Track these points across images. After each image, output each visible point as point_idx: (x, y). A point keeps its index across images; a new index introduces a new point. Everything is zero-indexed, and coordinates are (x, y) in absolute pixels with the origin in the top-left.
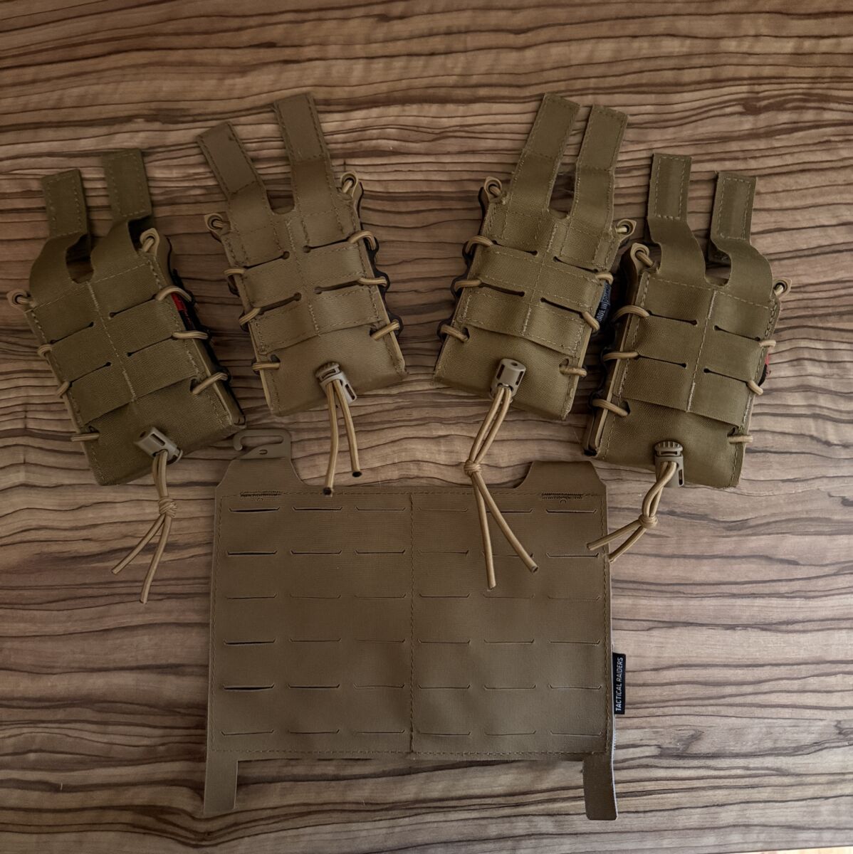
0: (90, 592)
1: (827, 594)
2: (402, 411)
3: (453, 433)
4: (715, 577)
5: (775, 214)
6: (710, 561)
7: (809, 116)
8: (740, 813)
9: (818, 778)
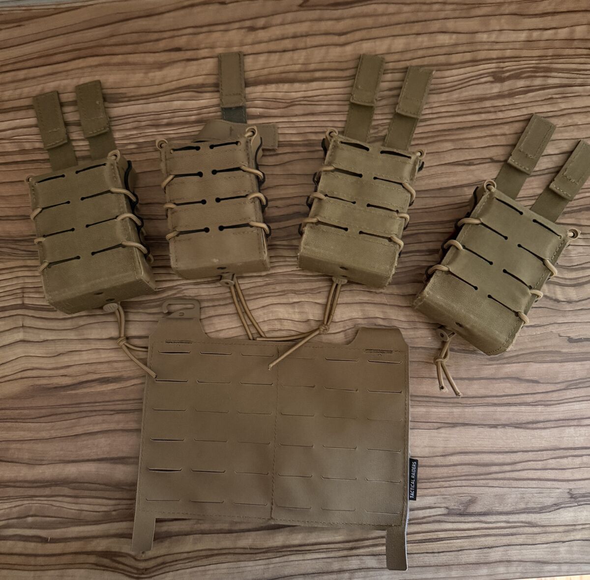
0: (66, 410)
1: (560, 402)
2: (269, 286)
3: (303, 300)
4: (482, 392)
6: (478, 381)
7: (538, 82)
8: (503, 553)
9: (557, 528)
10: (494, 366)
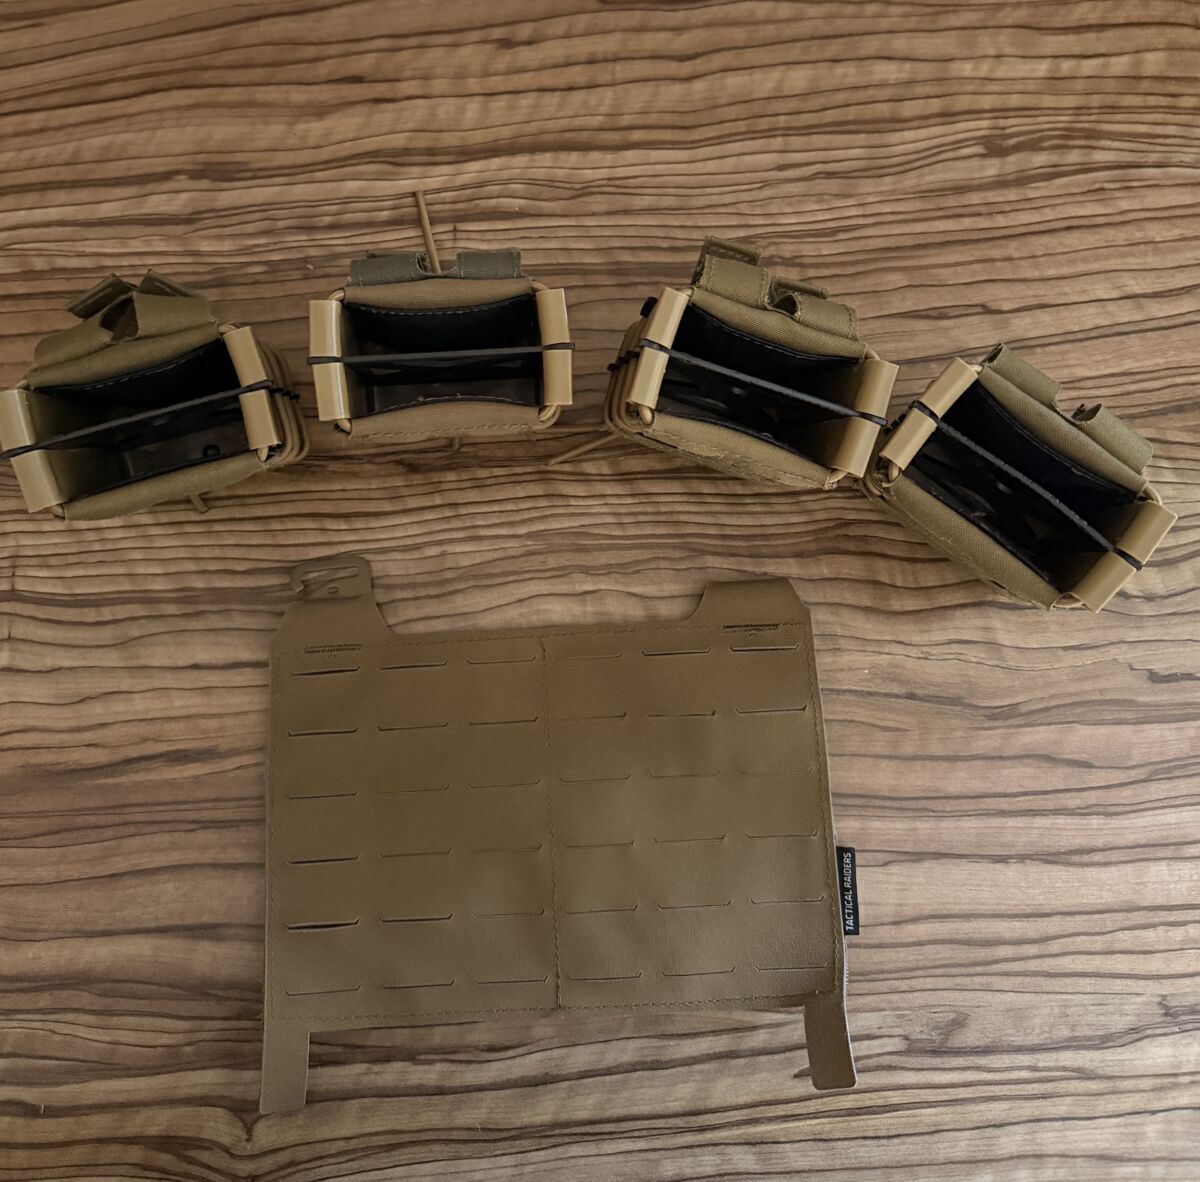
0: (92, 820)
1: (1136, 809)
2: (532, 557)
3: (603, 587)
4: (977, 786)
5: (1035, 285)
6: (967, 764)
8: (1027, 1137)
9: (1139, 1082)
10: (999, 731)
